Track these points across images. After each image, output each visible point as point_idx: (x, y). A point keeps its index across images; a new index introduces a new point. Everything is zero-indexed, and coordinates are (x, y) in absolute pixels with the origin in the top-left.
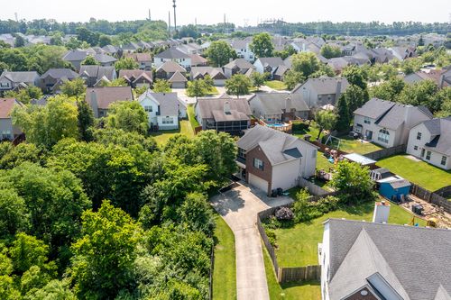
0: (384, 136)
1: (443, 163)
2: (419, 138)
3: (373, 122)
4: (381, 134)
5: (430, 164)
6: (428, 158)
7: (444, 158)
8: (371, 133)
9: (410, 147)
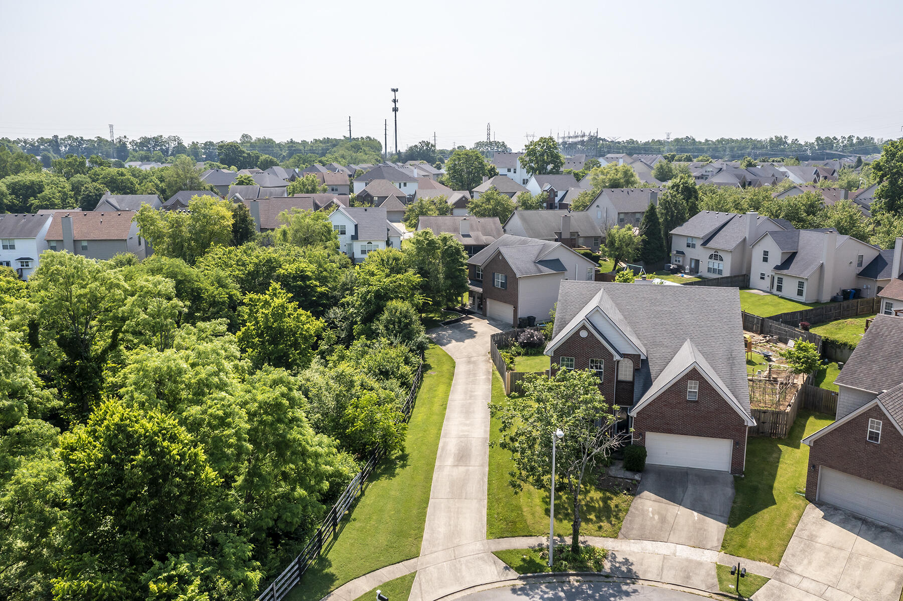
0: (716, 264)
1: (800, 293)
2: (765, 260)
3: (698, 243)
4: (713, 261)
5: (781, 297)
6: (779, 289)
7: (801, 284)
8: (697, 262)
9: (754, 278)
